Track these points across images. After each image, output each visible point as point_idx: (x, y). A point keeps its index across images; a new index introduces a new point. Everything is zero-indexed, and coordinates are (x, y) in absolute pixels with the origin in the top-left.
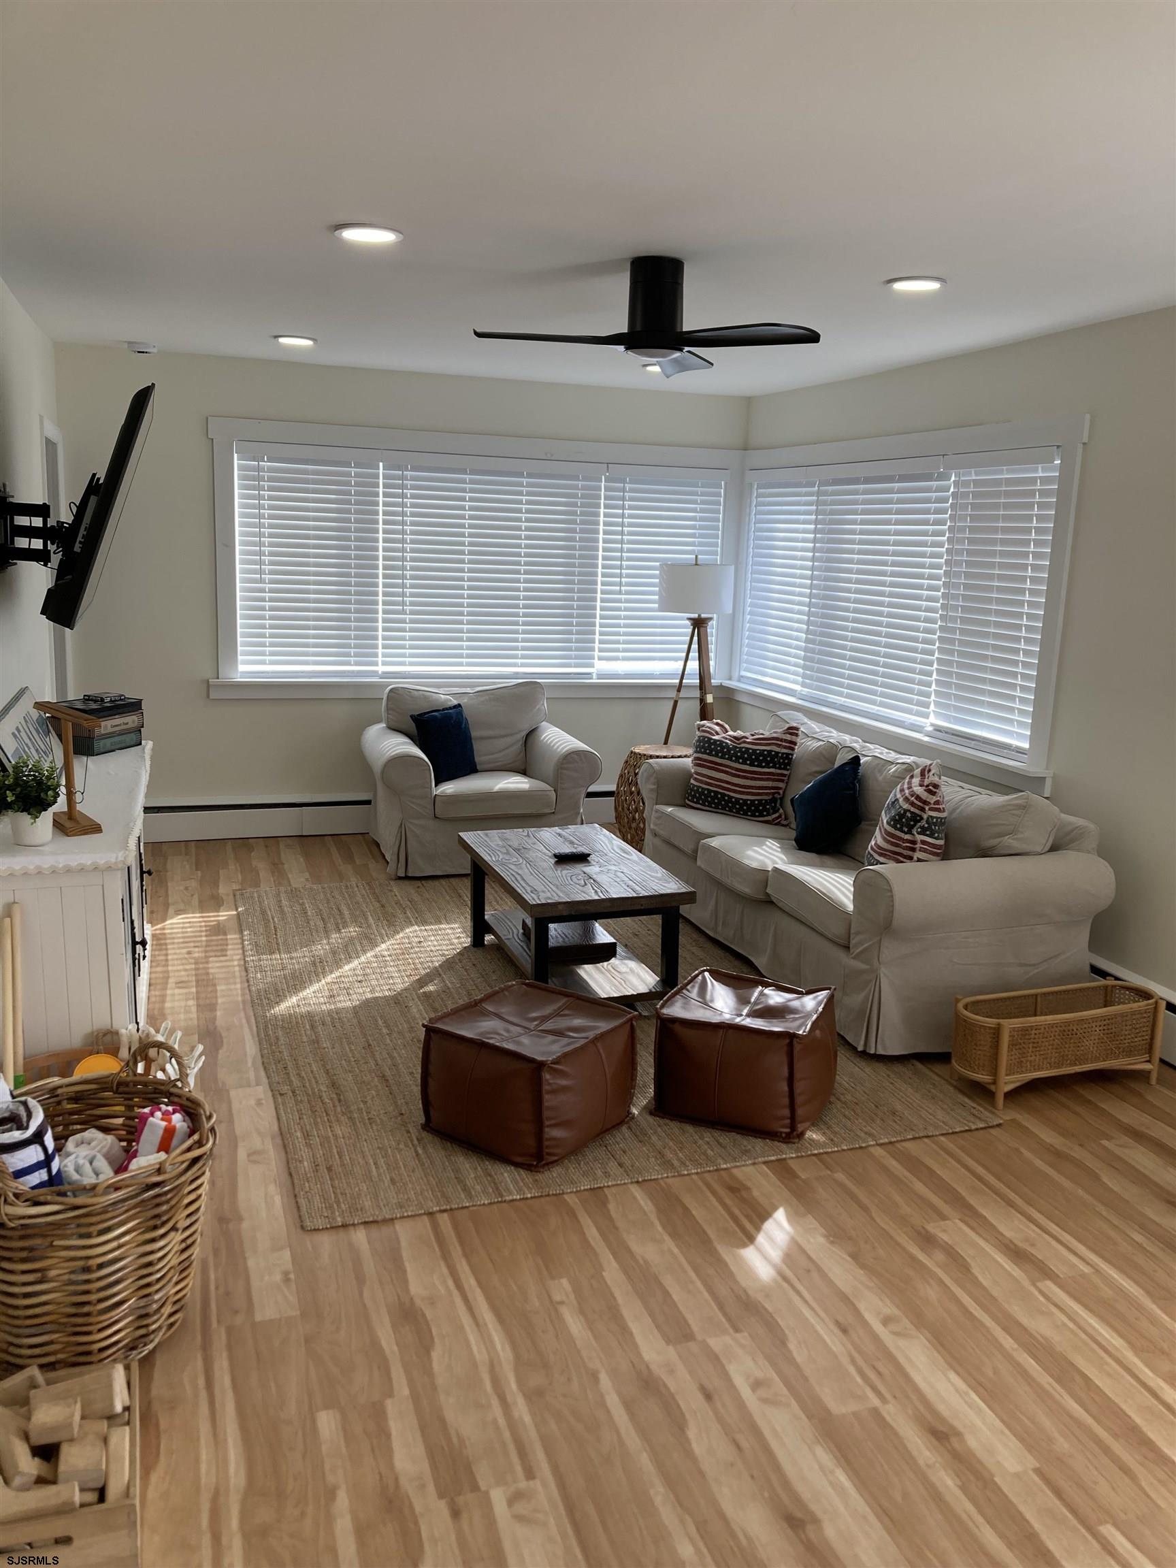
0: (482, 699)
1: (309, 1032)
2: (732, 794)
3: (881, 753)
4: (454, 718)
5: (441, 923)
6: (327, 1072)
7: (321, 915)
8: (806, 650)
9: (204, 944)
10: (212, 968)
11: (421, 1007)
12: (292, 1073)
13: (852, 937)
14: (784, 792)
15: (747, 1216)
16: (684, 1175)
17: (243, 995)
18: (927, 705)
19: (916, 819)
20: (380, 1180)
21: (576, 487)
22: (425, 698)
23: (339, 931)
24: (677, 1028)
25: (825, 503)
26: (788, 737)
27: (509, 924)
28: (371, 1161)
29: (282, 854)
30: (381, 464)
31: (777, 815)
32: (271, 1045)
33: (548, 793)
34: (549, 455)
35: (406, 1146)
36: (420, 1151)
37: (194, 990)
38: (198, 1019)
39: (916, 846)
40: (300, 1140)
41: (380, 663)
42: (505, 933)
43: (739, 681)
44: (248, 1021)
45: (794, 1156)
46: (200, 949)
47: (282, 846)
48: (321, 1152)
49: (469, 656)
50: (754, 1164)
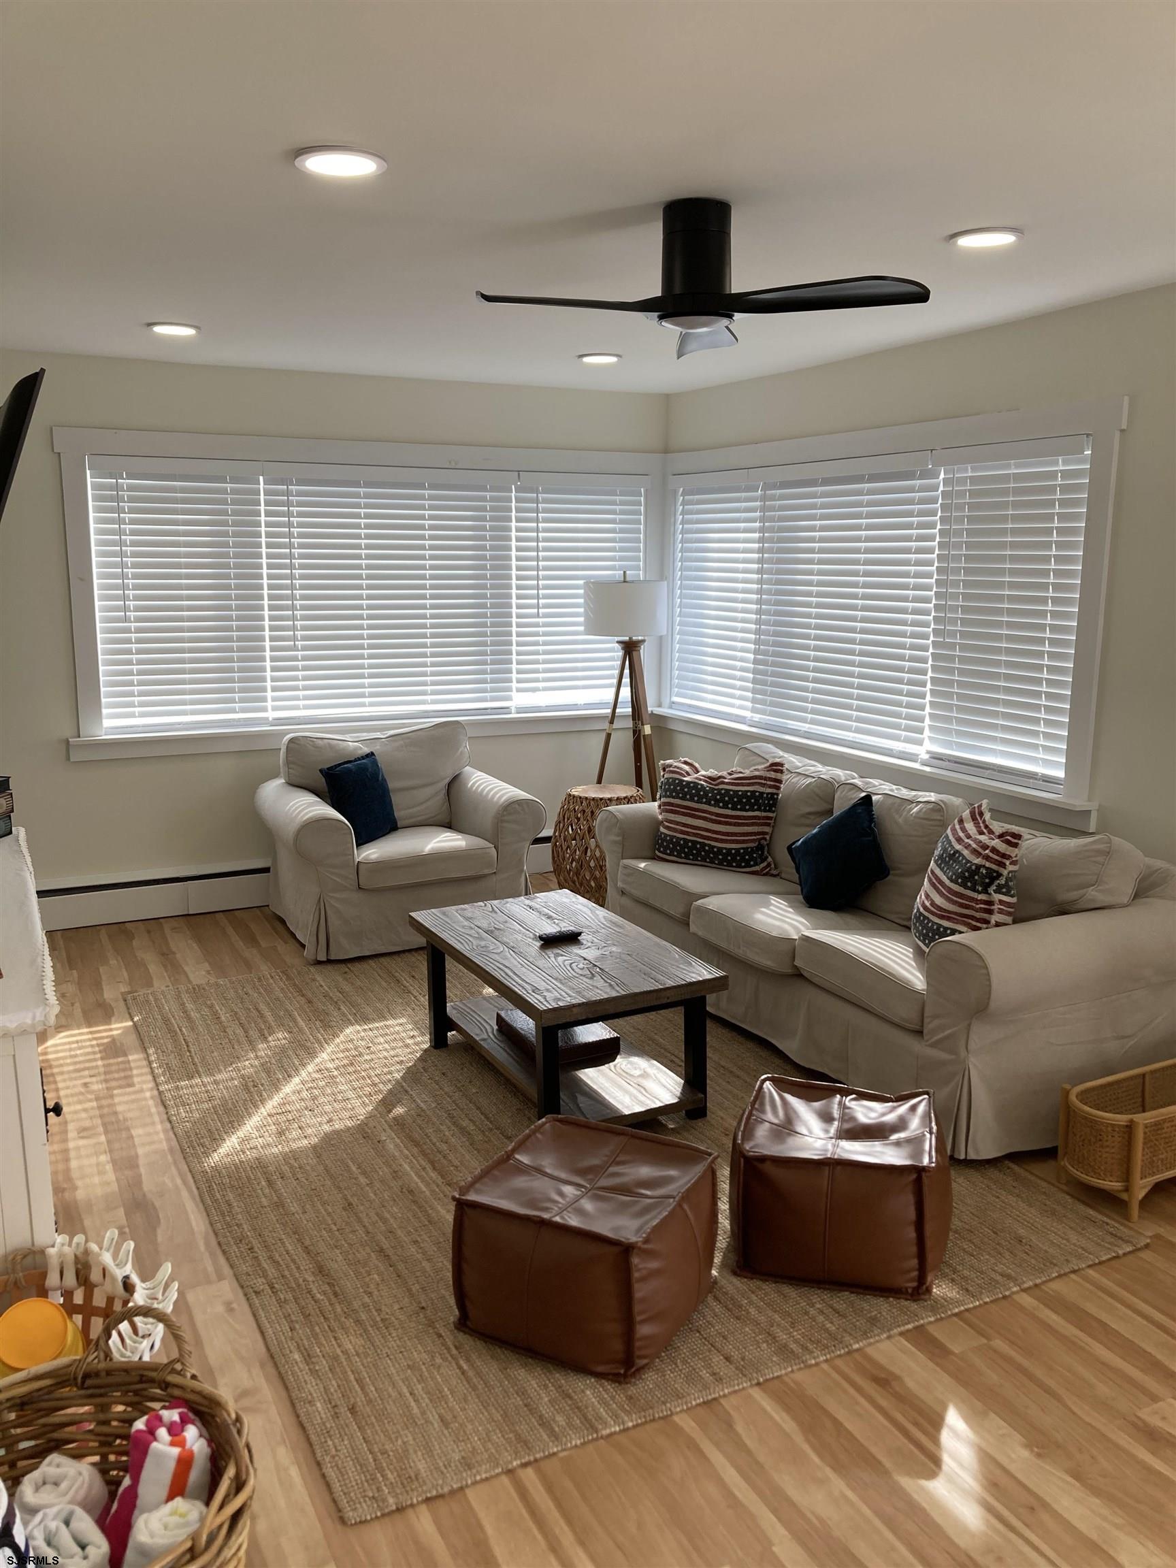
0: (397, 744)
1: (267, 1191)
2: (713, 843)
3: (892, 790)
4: (370, 770)
5: (386, 1019)
6: (307, 1250)
7: (238, 1019)
8: (755, 672)
9: (102, 1070)
10: (120, 1103)
11: (398, 1141)
12: (262, 1255)
13: (926, 1020)
14: (770, 838)
15: (916, 1424)
16: (811, 1366)
17: (168, 1140)
18: (921, 731)
19: (993, 876)
20: (426, 1422)
21: (484, 499)
22: (331, 746)
23: (265, 1039)
24: (768, 1168)
25: (772, 509)
26: (773, 775)
27: (478, 1018)
28: (405, 1390)
29: (169, 940)
30: (261, 478)
31: (765, 864)
32: (223, 1215)
33: (488, 850)
34: (453, 464)
35: (444, 1359)
36: (465, 1367)
37: (103, 1138)
38: (117, 1180)
39: (992, 907)
40: (301, 1366)
41: (270, 708)
42: (478, 1031)
43: (671, 707)
44: (185, 1182)
45: (932, 1319)
46: (99, 1078)
47: (167, 931)
48: (334, 1382)
49: (371, 695)
50: (889, 1337)
